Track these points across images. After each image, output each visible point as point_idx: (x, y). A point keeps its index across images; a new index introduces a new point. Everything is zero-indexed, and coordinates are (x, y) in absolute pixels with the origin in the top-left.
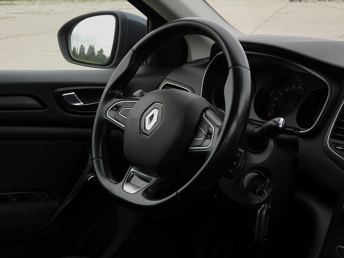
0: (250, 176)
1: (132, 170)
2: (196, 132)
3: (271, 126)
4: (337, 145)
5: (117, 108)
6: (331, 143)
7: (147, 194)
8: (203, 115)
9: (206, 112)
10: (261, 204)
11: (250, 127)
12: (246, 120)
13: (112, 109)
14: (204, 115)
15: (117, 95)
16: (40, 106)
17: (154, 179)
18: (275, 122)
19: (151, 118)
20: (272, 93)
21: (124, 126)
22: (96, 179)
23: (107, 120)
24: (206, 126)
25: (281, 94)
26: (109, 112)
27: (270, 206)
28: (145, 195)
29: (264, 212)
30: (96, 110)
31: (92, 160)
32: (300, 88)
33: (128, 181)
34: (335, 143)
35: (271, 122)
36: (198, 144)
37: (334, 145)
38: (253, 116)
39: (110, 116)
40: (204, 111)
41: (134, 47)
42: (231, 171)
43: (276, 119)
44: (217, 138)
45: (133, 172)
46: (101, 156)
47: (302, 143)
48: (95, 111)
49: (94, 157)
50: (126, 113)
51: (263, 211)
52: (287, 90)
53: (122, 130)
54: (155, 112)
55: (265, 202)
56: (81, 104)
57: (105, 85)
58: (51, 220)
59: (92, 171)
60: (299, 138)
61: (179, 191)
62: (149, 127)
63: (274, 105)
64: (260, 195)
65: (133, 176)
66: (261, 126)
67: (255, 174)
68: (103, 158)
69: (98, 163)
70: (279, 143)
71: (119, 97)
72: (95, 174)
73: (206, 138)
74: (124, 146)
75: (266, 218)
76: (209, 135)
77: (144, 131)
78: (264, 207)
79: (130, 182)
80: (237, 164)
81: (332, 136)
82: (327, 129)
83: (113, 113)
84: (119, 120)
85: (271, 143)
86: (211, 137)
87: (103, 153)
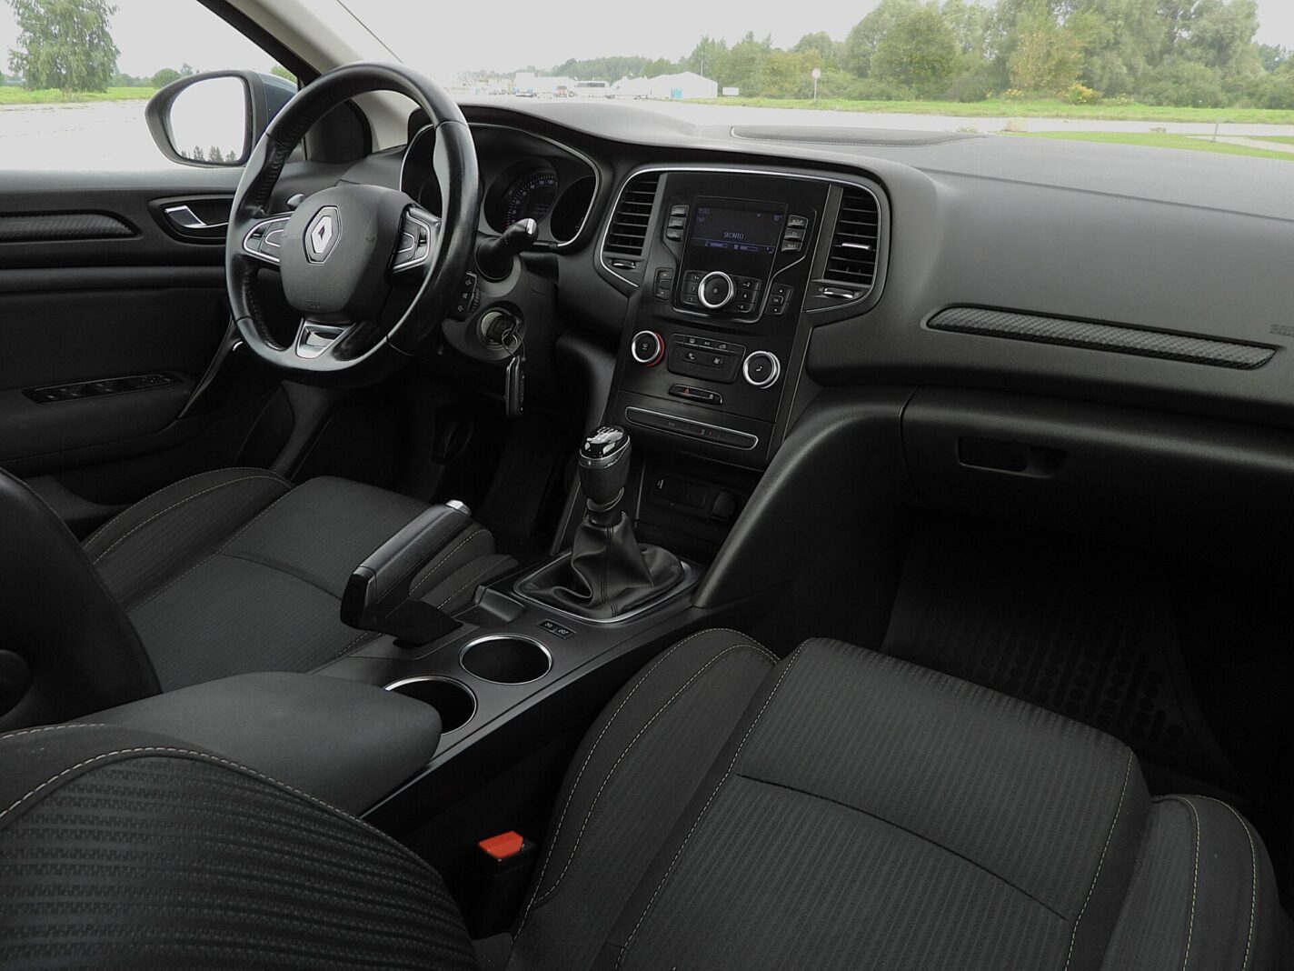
0: (489, 317)
1: (306, 325)
2: (399, 241)
3: (515, 233)
4: (614, 260)
5: (260, 233)
6: (606, 259)
7: (339, 353)
8: (405, 214)
9: (409, 210)
10: (511, 357)
11: (481, 242)
12: (474, 232)
13: (251, 237)
14: (408, 214)
15: (254, 213)
16: (128, 231)
17: (346, 330)
18: (520, 226)
19: (322, 232)
20: (511, 193)
21: (278, 260)
22: (245, 346)
23: (246, 256)
24: (414, 229)
25: (525, 193)
26: (249, 242)
27: (524, 359)
28: (336, 354)
29: (517, 368)
30: (225, 236)
31: (236, 322)
32: (551, 182)
33: (304, 342)
34: (611, 258)
35: (514, 228)
36: (408, 257)
37: (610, 261)
38: (484, 227)
39: (251, 249)
40: (407, 208)
41: (269, 129)
42: (460, 308)
43: (522, 222)
44: (437, 240)
45: (308, 327)
46: (248, 314)
47: (564, 264)
48: (223, 246)
49: (237, 318)
50: (276, 239)
51: (514, 368)
52: (532, 187)
53: (276, 268)
54: (327, 223)
55: (516, 354)
56: (202, 225)
57: (234, 193)
58: (181, 416)
59: (238, 335)
60: (558, 256)
61: (390, 334)
62: (320, 245)
63: (514, 212)
64: (508, 345)
65: (309, 334)
66: (498, 237)
67: (498, 314)
68: (253, 316)
69: (246, 324)
70: (529, 266)
71: (258, 216)
72: (243, 339)
73: (419, 245)
74: (284, 288)
75: (520, 377)
76: (422, 240)
77: (313, 256)
78: (516, 361)
79: (306, 343)
80: (469, 296)
81: (607, 248)
82: (599, 237)
83: (255, 242)
84: (267, 251)
85: (517, 265)
86: (425, 243)
87: (250, 310)
